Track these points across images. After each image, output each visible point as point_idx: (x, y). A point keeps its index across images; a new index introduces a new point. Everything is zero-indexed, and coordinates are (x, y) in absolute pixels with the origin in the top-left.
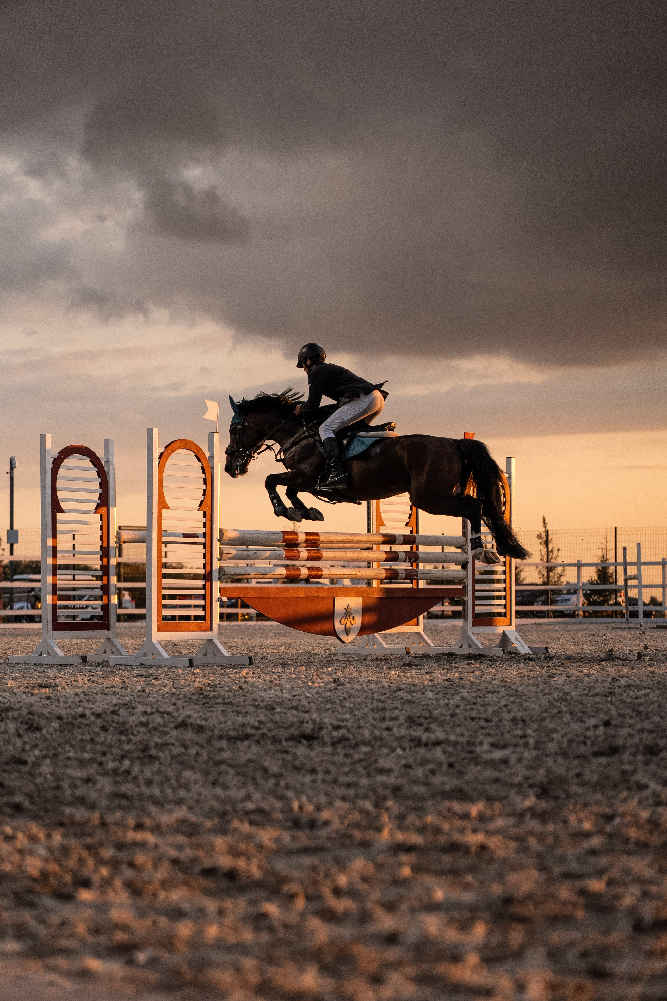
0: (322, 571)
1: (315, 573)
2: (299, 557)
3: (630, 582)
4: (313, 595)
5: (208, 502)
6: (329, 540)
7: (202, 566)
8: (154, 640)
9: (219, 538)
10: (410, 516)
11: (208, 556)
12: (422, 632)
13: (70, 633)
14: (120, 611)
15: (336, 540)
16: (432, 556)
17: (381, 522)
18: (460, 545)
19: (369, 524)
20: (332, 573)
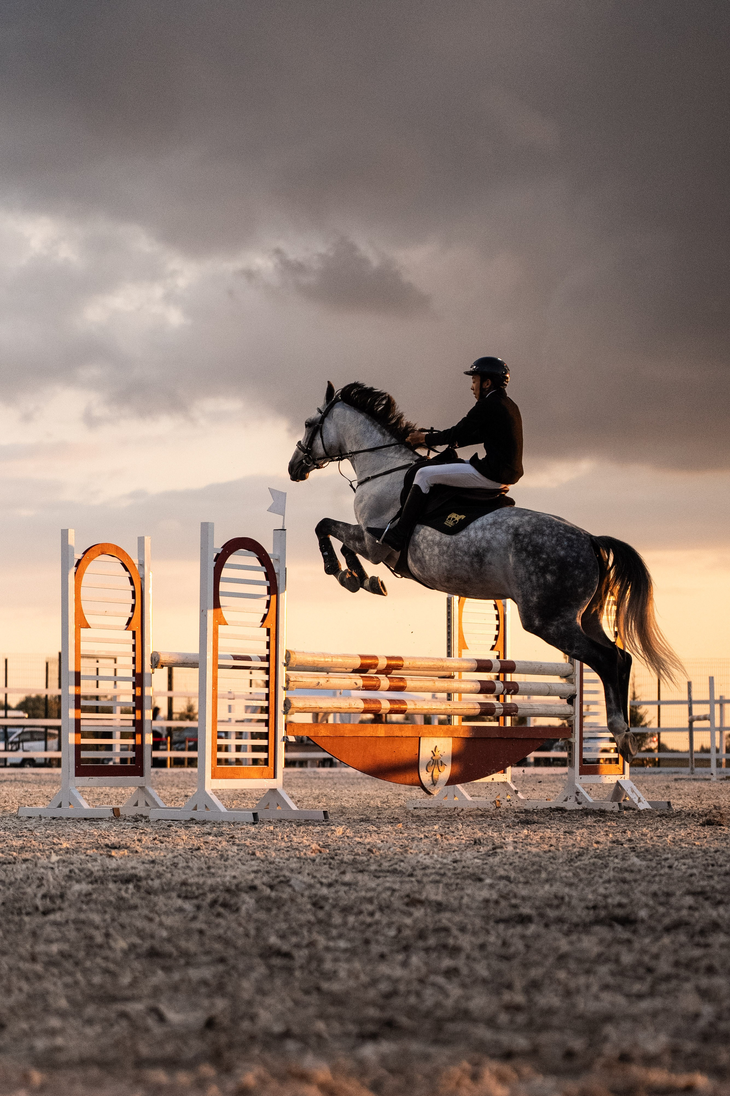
0: (406, 704)
1: (397, 706)
2: (379, 686)
3: (696, 724)
4: (395, 735)
5: (272, 616)
6: (414, 665)
7: (264, 697)
8: (208, 789)
9: (285, 662)
10: (496, 638)
11: (272, 685)
12: (509, 781)
13: (96, 779)
14: (156, 754)
15: (422, 666)
16: (534, 687)
17: (463, 646)
18: (566, 674)
19: (449, 647)
20: (417, 707)
